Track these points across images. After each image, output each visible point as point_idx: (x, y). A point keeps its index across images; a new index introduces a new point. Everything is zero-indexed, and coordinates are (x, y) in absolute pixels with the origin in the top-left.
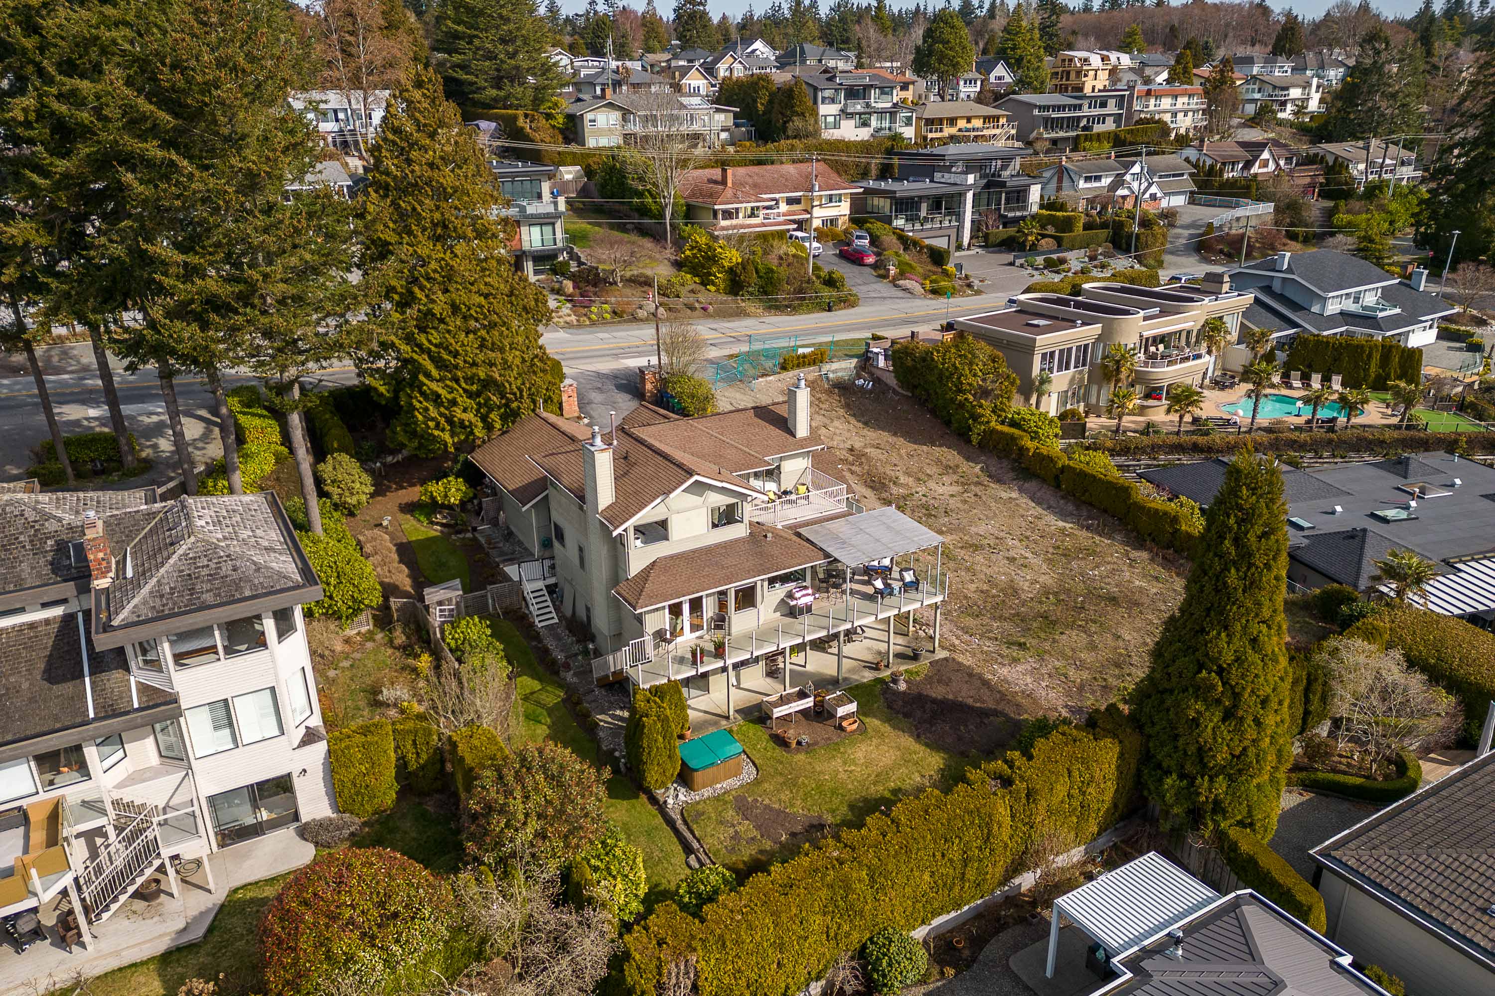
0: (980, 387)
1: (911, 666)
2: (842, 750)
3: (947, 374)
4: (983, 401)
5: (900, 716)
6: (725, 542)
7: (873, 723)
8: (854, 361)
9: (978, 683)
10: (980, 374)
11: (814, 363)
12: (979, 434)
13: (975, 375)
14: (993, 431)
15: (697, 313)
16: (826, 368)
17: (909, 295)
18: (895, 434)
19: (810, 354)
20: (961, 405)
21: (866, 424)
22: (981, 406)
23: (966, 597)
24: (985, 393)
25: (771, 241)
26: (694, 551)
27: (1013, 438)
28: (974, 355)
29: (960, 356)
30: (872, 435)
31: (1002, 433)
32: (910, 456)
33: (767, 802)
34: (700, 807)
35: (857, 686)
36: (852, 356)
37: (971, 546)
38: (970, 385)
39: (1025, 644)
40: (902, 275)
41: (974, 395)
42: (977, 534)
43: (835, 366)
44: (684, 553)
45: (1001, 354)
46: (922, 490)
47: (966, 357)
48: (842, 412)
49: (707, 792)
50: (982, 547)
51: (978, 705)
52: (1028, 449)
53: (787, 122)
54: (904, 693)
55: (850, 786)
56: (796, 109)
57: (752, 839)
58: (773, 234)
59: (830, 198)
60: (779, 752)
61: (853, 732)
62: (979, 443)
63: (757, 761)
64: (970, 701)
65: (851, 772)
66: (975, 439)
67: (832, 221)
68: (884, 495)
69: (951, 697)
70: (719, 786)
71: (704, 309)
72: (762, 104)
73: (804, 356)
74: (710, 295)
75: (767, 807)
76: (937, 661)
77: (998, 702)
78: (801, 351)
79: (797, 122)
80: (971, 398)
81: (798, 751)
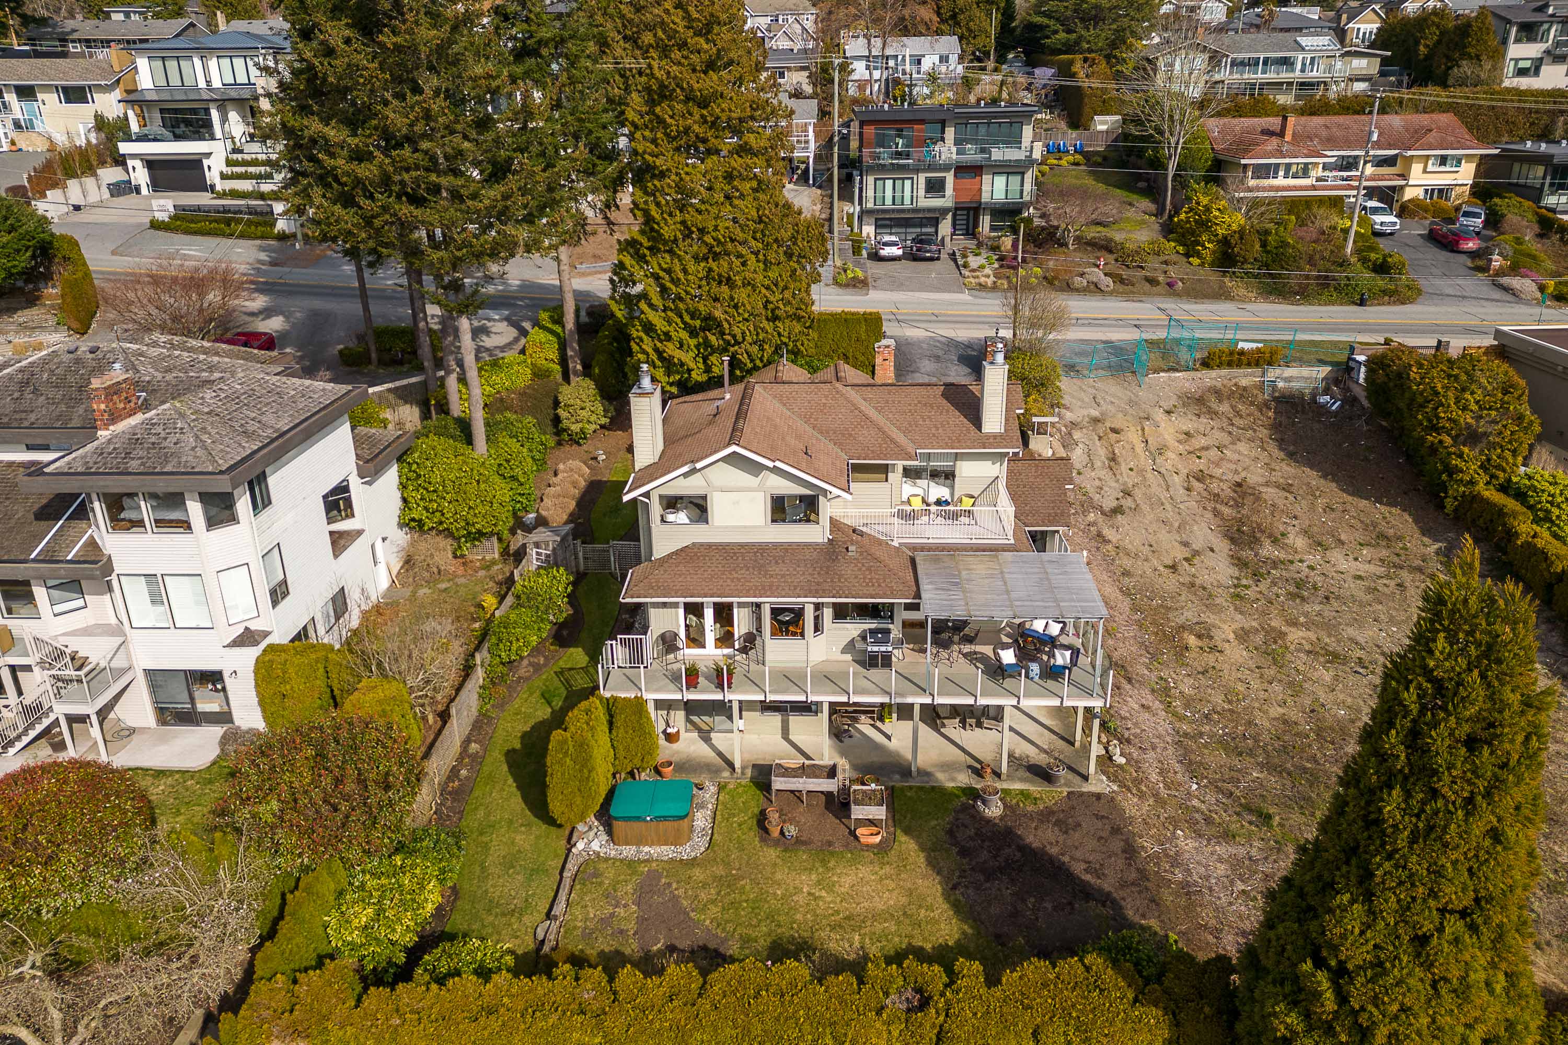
0: (1468, 426)
1: (1035, 788)
2: (831, 864)
3: (1420, 400)
4: (1466, 450)
5: (955, 850)
6: (790, 544)
7: (907, 844)
8: (1324, 371)
9: (1117, 845)
10: (1475, 407)
11: (1257, 365)
12: (1455, 498)
13: (1465, 409)
14: (1476, 498)
15: (1158, 289)
16: (1273, 373)
17: (1509, 297)
18: (1325, 477)
19: (1252, 352)
20: (1433, 450)
21: (1291, 455)
22: (1460, 456)
23: (1250, 723)
24: (1473, 437)
25: (1315, 210)
26: (742, 545)
27: (1500, 512)
28: (1471, 379)
29: (1449, 376)
30: (1287, 470)
31: (1487, 502)
32: (1329, 508)
33: (681, 892)
34: (602, 866)
35: (933, 788)
36: (1322, 362)
37: (1328, 653)
38: (1454, 421)
39: (1269, 817)
40: (1514, 269)
41: (1455, 439)
42: (1351, 640)
43: (1289, 372)
44: (728, 544)
45: (1523, 383)
46: (1314, 558)
47: (1456, 377)
48: (1264, 433)
49: (628, 851)
50: (1345, 661)
51: (1088, 877)
52: (1517, 535)
53: (1450, 68)
54: (988, 821)
55: (799, 917)
56: (1470, 50)
57: (621, 932)
58: (1321, 201)
59: (1443, 160)
60: (752, 837)
61: (869, 847)
62: (1456, 510)
63: (716, 836)
64: (1078, 868)
65: (816, 899)
66: (1450, 504)
67: (1441, 191)
68: (1247, 554)
69: (1054, 851)
70: (647, 849)
71: (1170, 285)
72: (1427, 46)
73: (1242, 353)
74: (1189, 269)
75: (675, 899)
76: (1082, 794)
77: (1123, 885)
78: (1241, 345)
79: (1466, 68)
80: (1448, 440)
81: (776, 843)
